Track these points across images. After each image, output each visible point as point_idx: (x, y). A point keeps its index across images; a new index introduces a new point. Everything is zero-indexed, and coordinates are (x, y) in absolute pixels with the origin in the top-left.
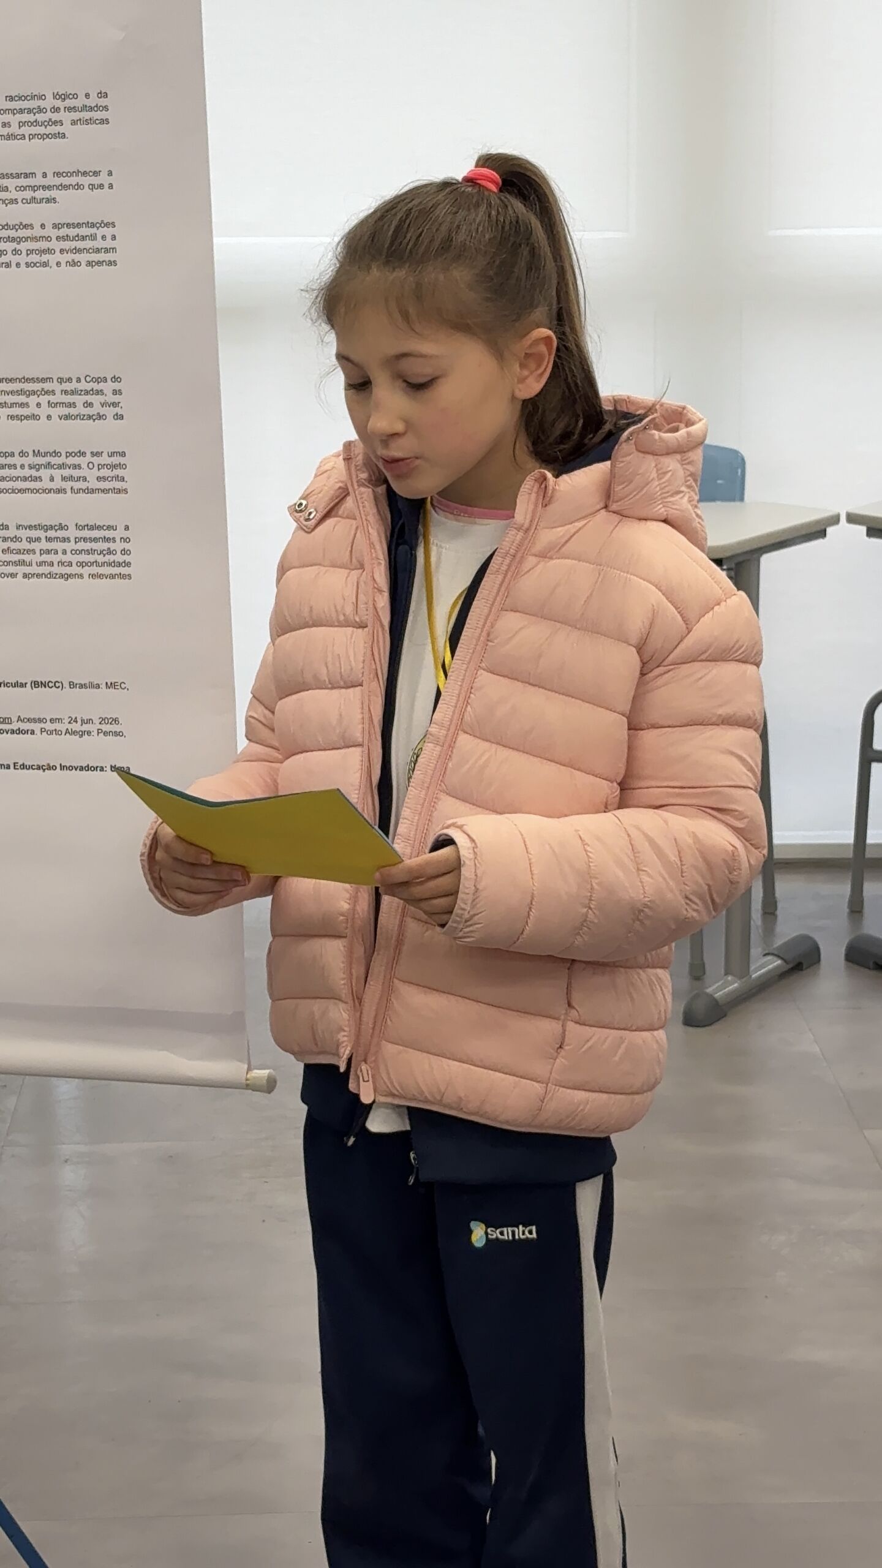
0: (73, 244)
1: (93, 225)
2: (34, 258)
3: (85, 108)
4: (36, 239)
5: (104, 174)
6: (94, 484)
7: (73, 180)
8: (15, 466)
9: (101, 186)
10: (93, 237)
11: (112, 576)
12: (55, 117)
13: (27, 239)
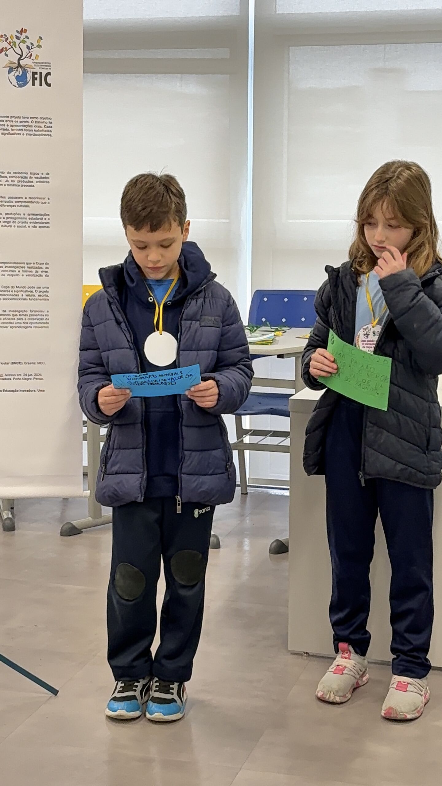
0: (35, 221)
1: (42, 215)
2: (20, 224)
3: (41, 178)
4: (21, 218)
5: (47, 199)
6: (37, 297)
7: (36, 200)
8: (9, 291)
9: (45, 203)
10: (42, 219)
11: (42, 327)
12: (31, 180)
13: (18, 218)
